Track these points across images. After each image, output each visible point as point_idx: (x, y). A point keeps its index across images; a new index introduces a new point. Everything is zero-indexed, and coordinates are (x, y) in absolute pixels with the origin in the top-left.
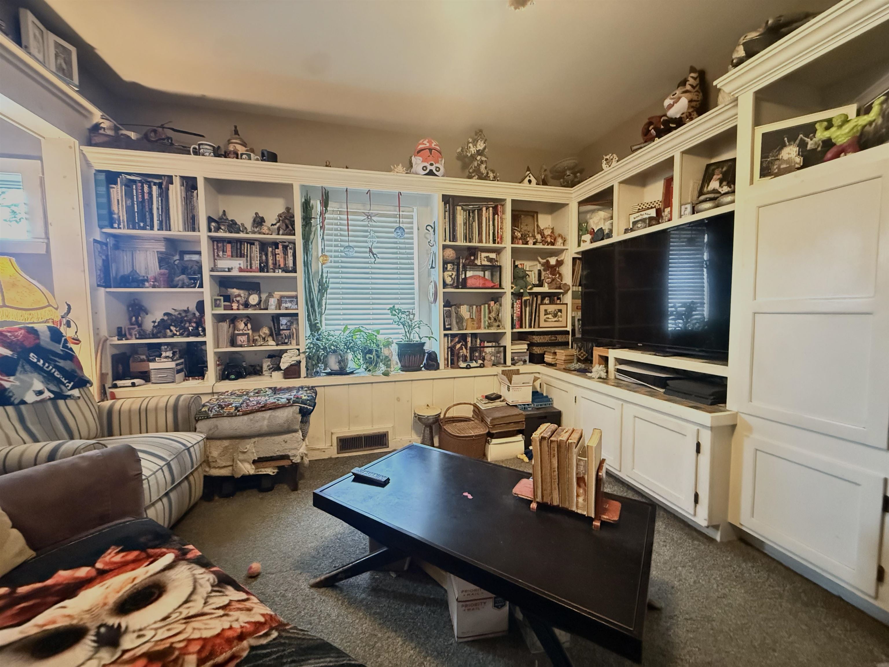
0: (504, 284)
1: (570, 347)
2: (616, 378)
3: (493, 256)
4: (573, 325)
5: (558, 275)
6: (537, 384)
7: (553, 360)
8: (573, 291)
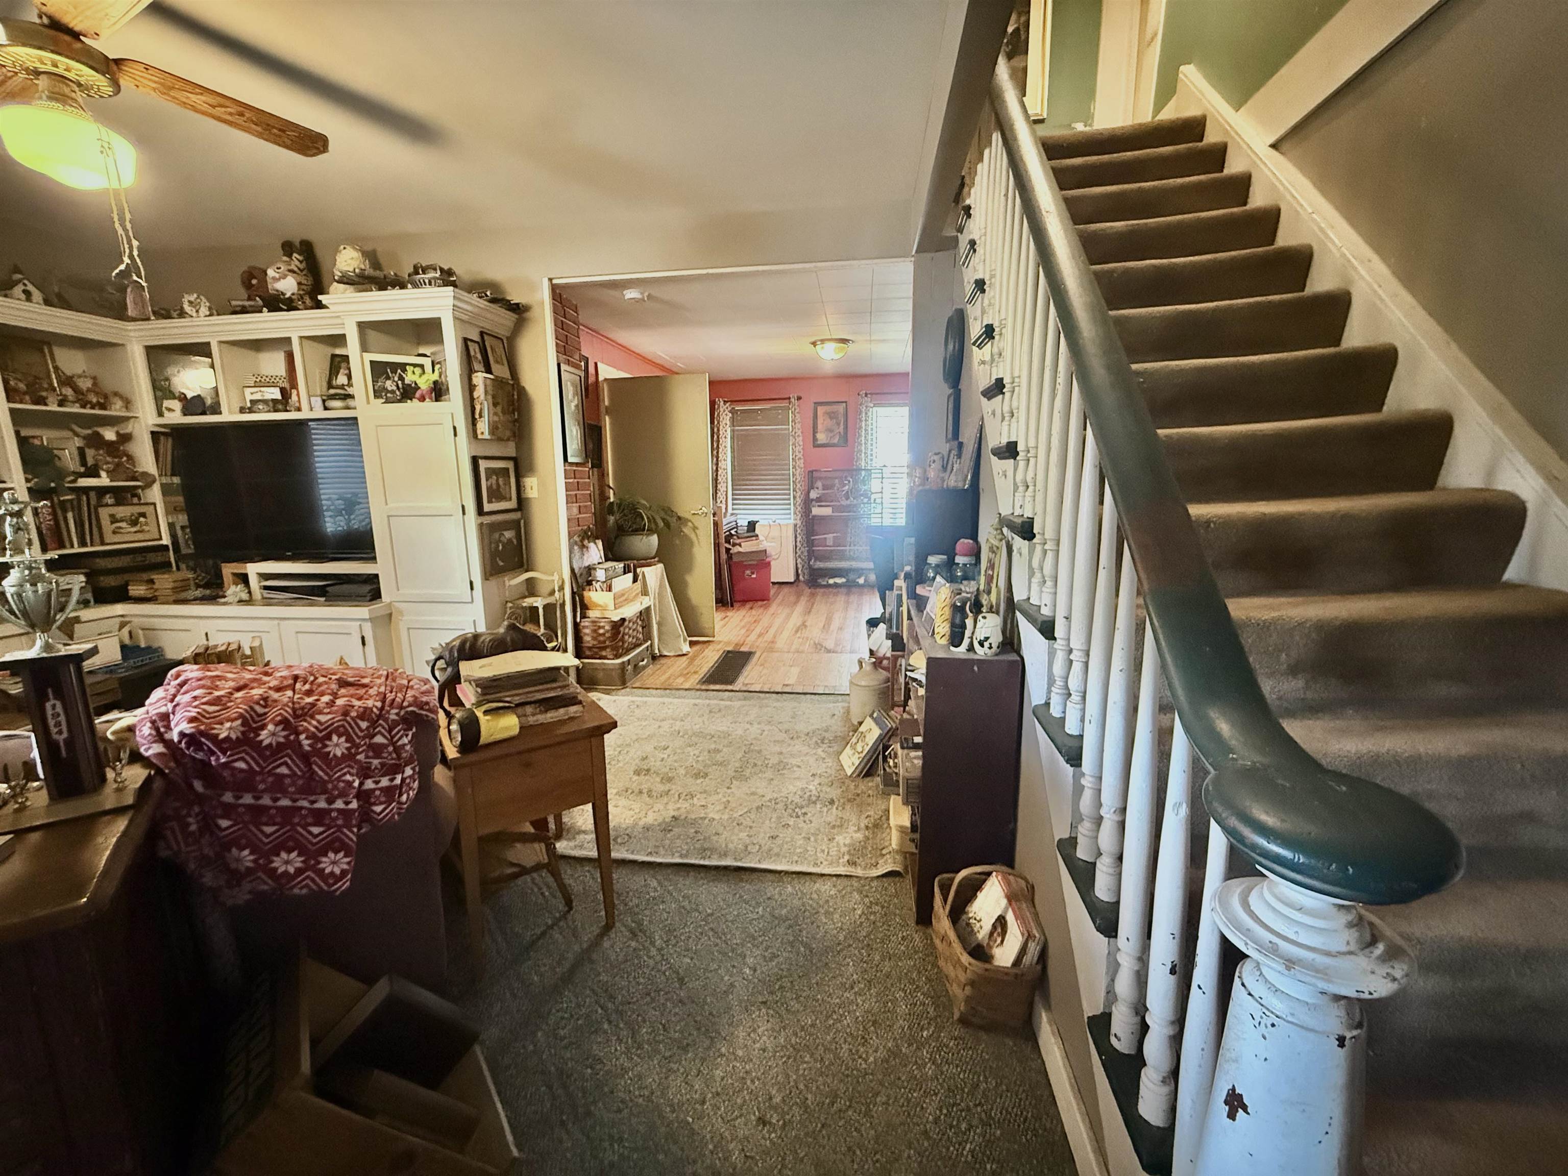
0: (6, 474)
1: (174, 568)
2: (264, 598)
4: (174, 536)
5: (125, 459)
6: (125, 631)
7: (148, 592)
8: (162, 485)
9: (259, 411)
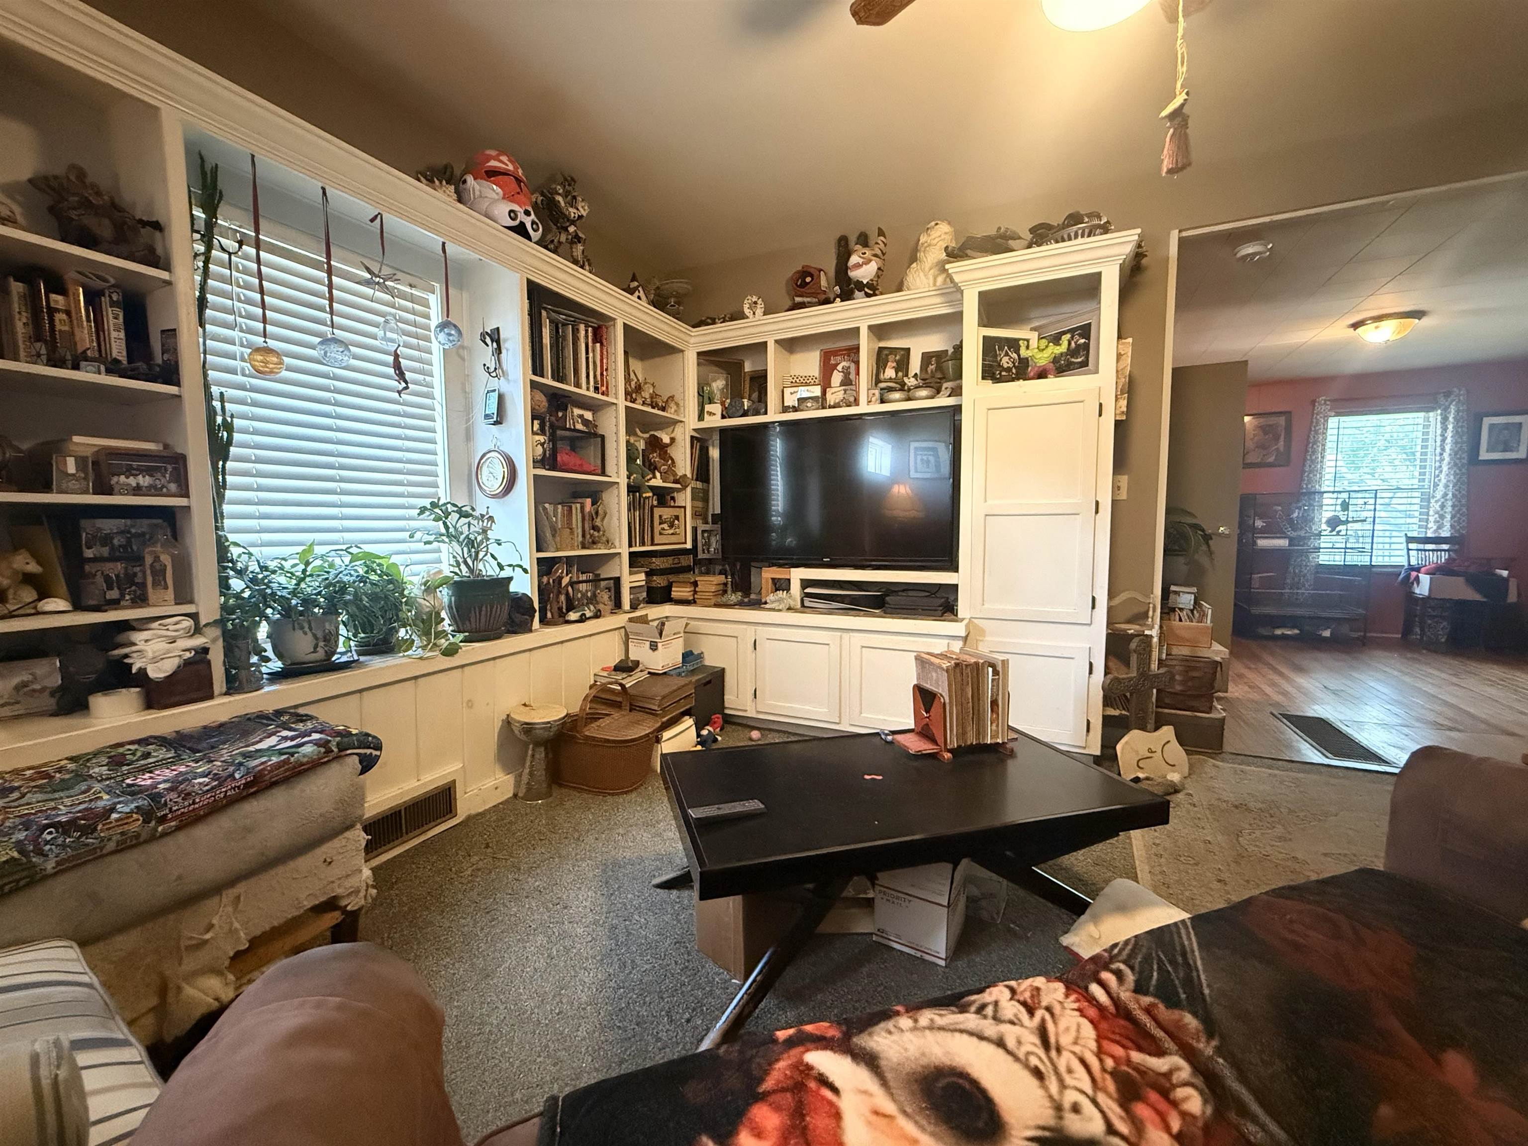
0: (610, 468)
2: (803, 606)
3: (588, 415)
7: (693, 594)
8: (693, 488)
9: (808, 409)
